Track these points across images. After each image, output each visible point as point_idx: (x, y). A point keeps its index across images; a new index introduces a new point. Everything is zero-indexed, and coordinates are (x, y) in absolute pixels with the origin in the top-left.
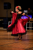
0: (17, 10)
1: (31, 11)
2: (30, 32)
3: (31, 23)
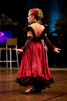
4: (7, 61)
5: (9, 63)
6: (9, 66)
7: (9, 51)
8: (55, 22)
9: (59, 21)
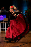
0: (11, 10)
1: (5, 10)
2: (5, 34)
3: (5, 23)
4: (4, 28)
5: (5, 29)
6: (5, 30)
7: (5, 24)
8: (25, 11)
9: (27, 11)
